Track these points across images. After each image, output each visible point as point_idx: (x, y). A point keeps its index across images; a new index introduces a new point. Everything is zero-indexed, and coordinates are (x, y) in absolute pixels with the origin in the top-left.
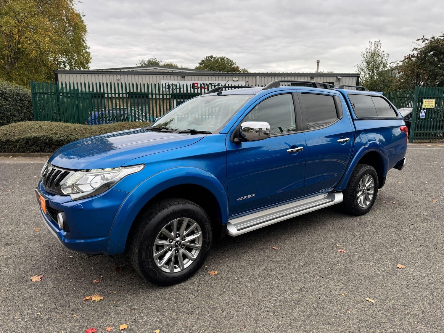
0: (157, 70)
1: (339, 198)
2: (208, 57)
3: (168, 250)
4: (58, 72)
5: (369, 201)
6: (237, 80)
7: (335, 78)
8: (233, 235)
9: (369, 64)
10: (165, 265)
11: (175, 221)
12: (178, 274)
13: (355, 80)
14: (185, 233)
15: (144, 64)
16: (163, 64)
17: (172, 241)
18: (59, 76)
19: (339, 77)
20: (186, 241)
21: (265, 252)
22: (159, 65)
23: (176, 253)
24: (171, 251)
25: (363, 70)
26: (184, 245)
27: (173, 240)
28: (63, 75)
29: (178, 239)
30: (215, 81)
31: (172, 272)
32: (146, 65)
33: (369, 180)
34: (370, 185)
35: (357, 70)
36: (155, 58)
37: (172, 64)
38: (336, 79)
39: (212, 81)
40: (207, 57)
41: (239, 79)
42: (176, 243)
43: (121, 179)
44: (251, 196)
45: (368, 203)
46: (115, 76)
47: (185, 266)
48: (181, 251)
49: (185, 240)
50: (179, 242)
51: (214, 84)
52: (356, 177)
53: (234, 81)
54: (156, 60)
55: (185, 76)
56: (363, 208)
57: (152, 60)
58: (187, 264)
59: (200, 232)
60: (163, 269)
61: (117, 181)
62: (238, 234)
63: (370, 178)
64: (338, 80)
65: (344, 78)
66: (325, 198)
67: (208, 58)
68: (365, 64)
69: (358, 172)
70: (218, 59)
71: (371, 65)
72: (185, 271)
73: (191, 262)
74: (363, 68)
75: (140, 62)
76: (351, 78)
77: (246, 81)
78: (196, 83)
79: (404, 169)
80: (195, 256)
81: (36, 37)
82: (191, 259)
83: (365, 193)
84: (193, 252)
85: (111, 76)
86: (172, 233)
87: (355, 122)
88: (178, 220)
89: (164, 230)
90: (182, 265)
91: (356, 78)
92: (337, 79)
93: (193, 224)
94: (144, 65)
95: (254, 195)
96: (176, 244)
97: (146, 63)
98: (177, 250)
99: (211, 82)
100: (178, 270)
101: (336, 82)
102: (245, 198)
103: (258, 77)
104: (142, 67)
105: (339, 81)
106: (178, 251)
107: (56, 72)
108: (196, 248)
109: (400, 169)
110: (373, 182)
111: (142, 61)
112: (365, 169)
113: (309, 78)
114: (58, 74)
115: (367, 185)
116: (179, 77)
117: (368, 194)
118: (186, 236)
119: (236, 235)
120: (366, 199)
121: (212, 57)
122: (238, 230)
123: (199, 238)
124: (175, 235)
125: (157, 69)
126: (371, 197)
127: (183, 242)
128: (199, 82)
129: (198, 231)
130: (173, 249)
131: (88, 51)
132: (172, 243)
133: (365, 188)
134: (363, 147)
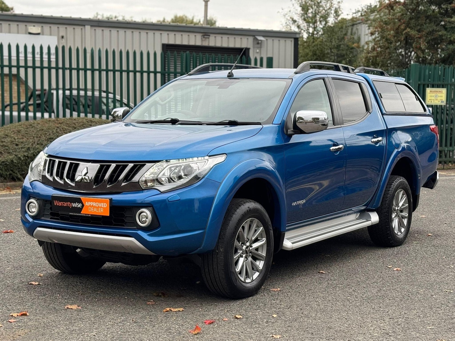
1: (375, 218)
3: (240, 256)
5: (404, 227)
6: (39, 31)
7: (251, 39)
8: (287, 248)
9: (308, 10)
11: (248, 222)
12: (249, 285)
14: (253, 238)
17: (243, 246)
19: (260, 38)
23: (245, 260)
25: (294, 21)
27: (244, 244)
29: (248, 244)
31: (245, 282)
33: (402, 198)
34: (403, 205)
35: (284, 21)
38: (254, 41)
41: (42, 30)
42: (246, 248)
43: (211, 169)
44: (302, 202)
45: (403, 230)
47: (254, 278)
49: (252, 246)
50: (248, 248)
52: (389, 190)
53: (30, 33)
56: (399, 236)
59: (264, 239)
60: (239, 276)
62: (293, 248)
63: (403, 194)
64: (258, 43)
65: (270, 40)
66: (357, 219)
68: (300, 9)
69: (392, 185)
71: (310, 11)
73: (258, 273)
74: (296, 18)
77: (61, 34)
79: (438, 184)
80: (261, 267)
82: (257, 270)
83: (398, 216)
87: (385, 117)
88: (250, 221)
91: (293, 40)
92: (256, 42)
93: (260, 228)
95: (305, 201)
98: (247, 258)
100: (249, 281)
101: (254, 47)
102: (297, 203)
103: (88, 28)
105: (259, 46)
108: (262, 258)
109: (432, 188)
110: (407, 201)
112: (399, 181)
113: (199, 36)
115: (400, 204)
117: (403, 217)
118: (253, 243)
120: (401, 224)
122: (293, 243)
123: (262, 246)
126: (405, 222)
127: (251, 248)
129: (262, 238)
130: (244, 256)
133: (399, 208)
134: (396, 150)
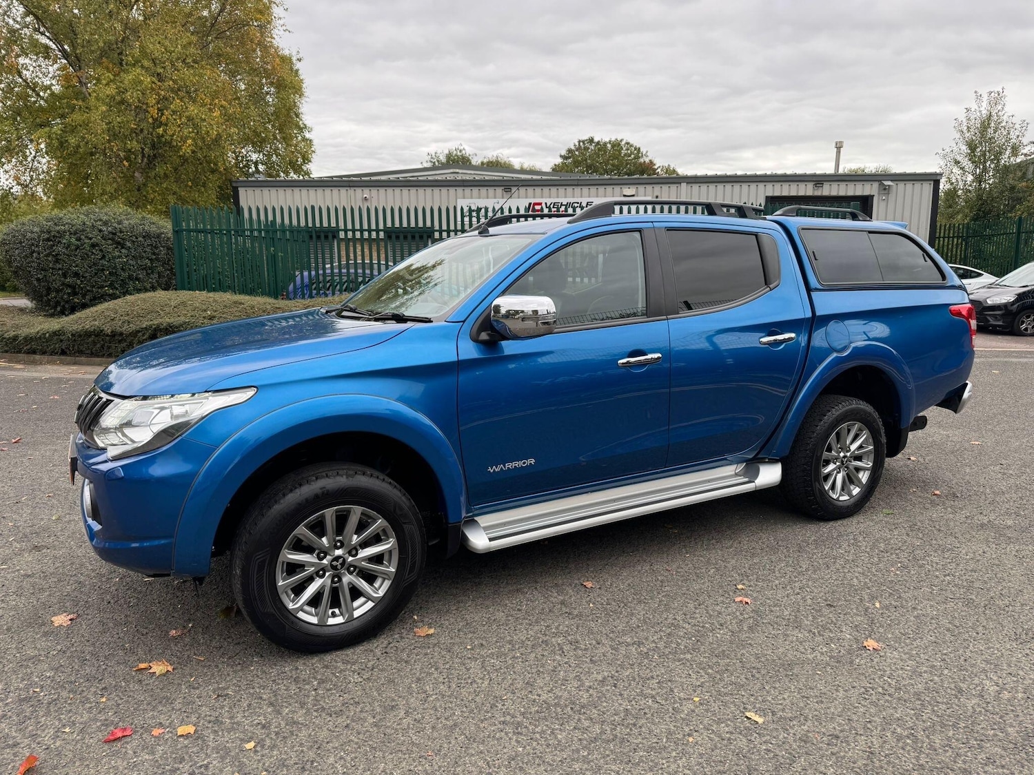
0: (458, 175)
1: (770, 475)
2: (583, 142)
3: (315, 576)
4: (239, 184)
5: (860, 486)
6: (633, 193)
7: (876, 185)
8: (477, 550)
9: (976, 147)
10: (307, 608)
11: (329, 513)
12: (336, 629)
13: (928, 188)
14: (355, 539)
15: (438, 161)
16: (479, 162)
17: (325, 557)
18: (242, 191)
19: (886, 183)
20: (358, 557)
21: (560, 592)
22: (470, 163)
23: (333, 582)
24: (322, 577)
25: (957, 162)
26: (355, 567)
27: (326, 554)
28: (250, 191)
29: (338, 552)
30: (581, 197)
31: (322, 624)
32: (442, 164)
33: (857, 435)
34: (861, 447)
35: (942, 163)
36: (462, 148)
37: (499, 159)
38: (879, 188)
39: (574, 197)
40: (579, 142)
41: (637, 192)
42: (333, 560)
43: (203, 418)
44: (524, 463)
45: (856, 491)
46: (359, 190)
47: (357, 614)
48: (347, 579)
49: (357, 554)
50: (341, 560)
51: (579, 205)
52: (817, 426)
53: (625, 196)
54: (464, 152)
55: (512, 188)
56: (841, 503)
57: (455, 152)
58: (362, 608)
59: (391, 540)
60: (301, 615)
61: (194, 422)
62: (489, 548)
63: (860, 430)
64: (885, 189)
65: (901, 185)
66: (737, 475)
67: (581, 144)
68: (964, 148)
69: (825, 416)
70: (605, 144)
71: (978, 150)
72: (355, 623)
73: (370, 605)
74: (959, 158)
75: (430, 157)
76: (918, 185)
77: (655, 195)
78: (536, 204)
79: (965, 410)
80: (381, 593)
81: (193, 110)
82: (369, 598)
83: (846, 467)
84: (377, 585)
85: (351, 191)
86: (324, 540)
87: (814, 294)
88: (337, 511)
89: (302, 530)
90: (347, 611)
91: (932, 183)
92: (882, 188)
93: (375, 521)
94: (437, 164)
95: (533, 461)
96: (335, 563)
97: (443, 159)
98: (337, 577)
99: (572, 200)
100: (340, 620)
101: (879, 194)
102: (507, 467)
103: (684, 185)
104: (434, 168)
105: (886, 192)
106: (340, 580)
107: (234, 185)
108: (385, 576)
109: (956, 412)
110: (871, 440)
111: (434, 155)
112: (844, 409)
113: (810, 186)
114: (239, 189)
115: (854, 447)
116: (499, 190)
117: (858, 469)
118: (358, 547)
119: (485, 549)
120: (850, 479)
121: (591, 141)
122: (491, 540)
123: (390, 552)
124: (329, 543)
125: (458, 173)
126: (864, 477)
127: (351, 559)
128: (543, 201)
129: (388, 538)
130: (327, 574)
131: (308, 135)
132: (325, 561)
133: (848, 454)
134: (835, 355)
